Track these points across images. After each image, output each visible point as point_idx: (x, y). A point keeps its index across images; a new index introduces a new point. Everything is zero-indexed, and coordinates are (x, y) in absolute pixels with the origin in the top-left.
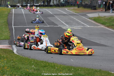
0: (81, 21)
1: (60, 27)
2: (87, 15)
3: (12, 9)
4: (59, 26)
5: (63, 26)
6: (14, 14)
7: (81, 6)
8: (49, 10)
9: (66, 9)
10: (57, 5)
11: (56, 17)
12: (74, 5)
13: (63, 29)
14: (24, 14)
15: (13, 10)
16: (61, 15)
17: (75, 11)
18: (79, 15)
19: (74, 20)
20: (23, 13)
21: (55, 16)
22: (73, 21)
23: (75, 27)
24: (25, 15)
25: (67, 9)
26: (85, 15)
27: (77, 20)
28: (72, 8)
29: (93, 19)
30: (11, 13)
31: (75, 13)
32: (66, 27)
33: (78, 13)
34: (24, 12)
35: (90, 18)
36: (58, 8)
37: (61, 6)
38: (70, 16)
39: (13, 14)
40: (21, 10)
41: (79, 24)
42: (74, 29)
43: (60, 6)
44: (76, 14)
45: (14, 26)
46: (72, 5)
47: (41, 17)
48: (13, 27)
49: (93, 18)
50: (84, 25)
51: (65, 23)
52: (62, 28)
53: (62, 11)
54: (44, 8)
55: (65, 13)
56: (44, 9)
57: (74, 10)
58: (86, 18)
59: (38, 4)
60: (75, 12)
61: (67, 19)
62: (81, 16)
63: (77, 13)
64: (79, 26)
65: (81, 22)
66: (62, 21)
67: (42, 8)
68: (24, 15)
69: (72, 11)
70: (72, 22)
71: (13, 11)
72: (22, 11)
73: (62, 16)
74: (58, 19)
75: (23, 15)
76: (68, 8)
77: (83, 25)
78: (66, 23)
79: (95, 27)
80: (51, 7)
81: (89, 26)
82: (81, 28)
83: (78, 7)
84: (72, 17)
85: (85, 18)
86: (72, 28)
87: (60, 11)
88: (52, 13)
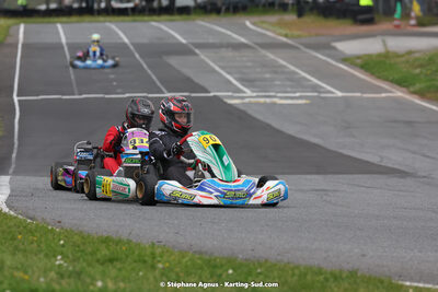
0: (305, 72)
1: (215, 96)
2: (334, 48)
3: (18, 24)
4: (212, 94)
5: (230, 94)
6: (23, 45)
7: (312, 9)
8: (173, 30)
9: (248, 23)
10: (209, 7)
11: (202, 57)
12: (284, 7)
13: (230, 105)
14: (67, 44)
15: (18, 30)
16: (223, 50)
17: (284, 32)
18: (302, 47)
19: (276, 69)
20: (64, 40)
21: (197, 51)
22: (276, 72)
23: (281, 98)
24: (69, 49)
25: (254, 24)
26: (325, 47)
27: (292, 68)
28: (273, 18)
29: (359, 61)
30: (9, 40)
31: (285, 39)
32: (243, 98)
33: (299, 37)
34: (67, 38)
35: (346, 60)
36: (214, 17)
37: (227, 10)
38: (263, 52)
39: (20, 46)
40: (57, 28)
41: (299, 84)
42: (275, 104)
43: (224, 8)
44: (289, 41)
45: (18, 96)
46: (272, 5)
47: (137, 56)
48: (16, 99)
49: (358, 57)
50: (321, 87)
51: (238, 79)
52: (225, 103)
53: (229, 33)
54: (155, 18)
55: (243, 40)
56: (154, 24)
57: (281, 24)
58: (329, 60)
59: (131, 5)
60: (286, 36)
61: (249, 64)
62: (307, 50)
63: (292, 37)
64: (298, 95)
65: (308, 77)
66: (229, 73)
67: (146, 18)
68: (66, 49)
69: (274, 32)
70: (268, 76)
71: (18, 34)
72: (58, 33)
73: (229, 53)
74: (212, 64)
75: (63, 48)
76: (256, 19)
77: (315, 88)
78: (241, 80)
79: (365, 95)
80: (184, 17)
81: (339, 94)
82: (308, 102)
83: (300, 14)
84: (271, 56)
85: (324, 58)
86: (268, 100)
87: (223, 30)
88: (184, 41)
